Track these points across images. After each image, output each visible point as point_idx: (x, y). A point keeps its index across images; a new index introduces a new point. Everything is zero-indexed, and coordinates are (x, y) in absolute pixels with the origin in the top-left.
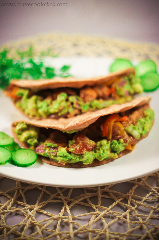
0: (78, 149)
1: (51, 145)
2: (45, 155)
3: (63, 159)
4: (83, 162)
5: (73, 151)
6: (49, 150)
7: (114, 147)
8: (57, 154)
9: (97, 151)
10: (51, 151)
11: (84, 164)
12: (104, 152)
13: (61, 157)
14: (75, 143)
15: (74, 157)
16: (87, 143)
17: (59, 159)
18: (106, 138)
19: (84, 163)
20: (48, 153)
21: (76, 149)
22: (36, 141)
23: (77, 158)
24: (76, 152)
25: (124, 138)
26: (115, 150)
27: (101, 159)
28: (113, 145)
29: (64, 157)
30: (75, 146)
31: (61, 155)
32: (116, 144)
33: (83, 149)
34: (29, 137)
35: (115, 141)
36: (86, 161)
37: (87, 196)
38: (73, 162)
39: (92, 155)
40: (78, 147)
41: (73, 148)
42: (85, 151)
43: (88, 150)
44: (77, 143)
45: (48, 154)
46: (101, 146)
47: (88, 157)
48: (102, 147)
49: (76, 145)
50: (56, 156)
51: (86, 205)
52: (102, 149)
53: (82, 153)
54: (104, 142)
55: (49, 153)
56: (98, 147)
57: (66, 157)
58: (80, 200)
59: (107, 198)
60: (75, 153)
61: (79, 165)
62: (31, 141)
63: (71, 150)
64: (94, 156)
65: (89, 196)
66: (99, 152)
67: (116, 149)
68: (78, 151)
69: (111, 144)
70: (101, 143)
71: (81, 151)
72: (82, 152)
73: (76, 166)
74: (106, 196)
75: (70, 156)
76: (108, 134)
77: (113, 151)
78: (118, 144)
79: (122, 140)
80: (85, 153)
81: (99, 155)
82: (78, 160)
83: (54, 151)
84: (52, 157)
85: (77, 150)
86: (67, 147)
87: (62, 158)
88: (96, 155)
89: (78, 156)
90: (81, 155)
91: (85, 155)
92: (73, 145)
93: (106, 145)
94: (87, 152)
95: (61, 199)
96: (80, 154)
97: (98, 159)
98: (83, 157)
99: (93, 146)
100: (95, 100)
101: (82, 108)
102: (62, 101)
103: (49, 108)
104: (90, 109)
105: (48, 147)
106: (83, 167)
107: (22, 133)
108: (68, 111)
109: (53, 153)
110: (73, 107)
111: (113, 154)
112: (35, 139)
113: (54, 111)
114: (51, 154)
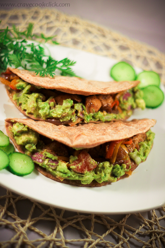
0: (80, 167)
1: (52, 158)
2: (43, 166)
3: (63, 175)
4: (81, 181)
5: (74, 168)
6: (49, 162)
7: (116, 172)
8: (57, 168)
9: (98, 173)
10: (51, 164)
12: (105, 175)
13: (61, 172)
14: (77, 160)
15: (74, 175)
16: (90, 163)
17: (58, 174)
18: (109, 160)
19: (83, 182)
20: (47, 164)
21: (78, 167)
22: (34, 147)
23: (76, 176)
24: (78, 171)
25: (127, 164)
26: (116, 174)
27: (100, 181)
28: (115, 170)
29: (64, 173)
30: (77, 164)
32: (118, 169)
33: (85, 168)
34: (28, 142)
35: (118, 166)
36: (85, 181)
37: (80, 218)
38: (71, 179)
39: (93, 176)
40: (79, 165)
41: (74, 165)
42: (86, 171)
43: (89, 170)
44: (79, 161)
45: (47, 166)
46: (103, 168)
47: (88, 178)
48: (105, 170)
49: (79, 163)
50: (55, 170)
51: (78, 228)
52: (104, 172)
54: (107, 164)
55: (49, 165)
56: (100, 169)
57: (66, 173)
58: (74, 221)
59: (100, 223)
60: (76, 171)
61: (76, 183)
62: (30, 147)
63: (73, 167)
64: (95, 177)
65: (82, 219)
66: (100, 174)
67: (118, 174)
68: (80, 169)
69: (113, 168)
70: (103, 164)
71: (82, 170)
72: (84, 171)
73: (74, 183)
74: (99, 222)
75: (70, 174)
76: (113, 157)
77: (113, 175)
78: (120, 170)
79: (125, 166)
80: (86, 173)
81: (100, 177)
82: (77, 178)
83: (54, 164)
84: (51, 170)
85: (78, 169)
86: (68, 163)
87: (61, 174)
88: (97, 177)
89: (78, 175)
90: (81, 174)
91: (86, 175)
92: (75, 162)
93: (109, 168)
94: (88, 172)
95: (53, 217)
96: (80, 172)
97: (97, 181)
98: (83, 177)
99: (95, 166)
100: (100, 112)
101: (85, 118)
102: (67, 108)
103: (51, 111)
104: (93, 120)
105: (47, 158)
106: (80, 186)
107: (21, 136)
108: (71, 119)
109: (52, 166)
110: (76, 116)
111: (113, 178)
112: (34, 145)
113: (57, 116)
114: (51, 167)
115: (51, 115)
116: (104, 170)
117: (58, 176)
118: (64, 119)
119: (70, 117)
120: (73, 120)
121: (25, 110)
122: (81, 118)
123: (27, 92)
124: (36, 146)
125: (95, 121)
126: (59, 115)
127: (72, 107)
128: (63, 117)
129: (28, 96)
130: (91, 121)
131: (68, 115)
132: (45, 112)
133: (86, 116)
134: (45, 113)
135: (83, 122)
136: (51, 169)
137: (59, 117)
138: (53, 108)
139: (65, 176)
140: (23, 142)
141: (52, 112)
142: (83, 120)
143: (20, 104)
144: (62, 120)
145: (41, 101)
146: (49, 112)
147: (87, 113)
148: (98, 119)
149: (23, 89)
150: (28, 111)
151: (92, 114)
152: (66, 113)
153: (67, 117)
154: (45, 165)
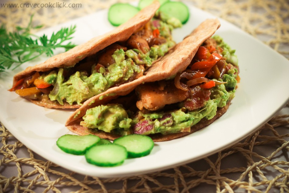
2: (157, 131)
3: (188, 124)
4: (207, 117)
6: (160, 121)
8: (174, 121)
9: (215, 96)
10: (165, 121)
11: (209, 119)
12: (224, 92)
13: (183, 122)
15: (196, 115)
17: (181, 127)
19: (209, 117)
20: (161, 126)
22: (129, 121)
23: (199, 115)
26: (231, 86)
27: (223, 104)
29: (187, 121)
31: (182, 120)
32: (230, 78)
34: (118, 121)
35: (226, 75)
36: (210, 114)
38: (195, 122)
39: (215, 102)
42: (205, 102)
43: (207, 99)
45: (163, 127)
50: (173, 125)
52: (220, 90)
53: (202, 105)
55: (163, 125)
61: (204, 124)
62: (125, 123)
64: (217, 102)
66: (218, 95)
67: (233, 84)
68: (197, 104)
71: (200, 103)
72: (203, 103)
73: (201, 126)
75: (192, 117)
77: (229, 88)
79: (233, 71)
82: (201, 116)
83: (168, 119)
84: (169, 129)
86: (181, 108)
87: (185, 123)
89: (200, 112)
90: (202, 108)
91: (208, 105)
94: (208, 101)
96: (200, 107)
97: (220, 106)
98: (205, 110)
100: (152, 47)
101: (146, 61)
102: (122, 61)
103: (108, 76)
104: (153, 60)
105: (154, 120)
106: (209, 123)
107: (105, 120)
108: (134, 71)
109: (168, 122)
110: (136, 64)
111: (231, 92)
112: (127, 118)
113: (118, 77)
114: (167, 125)
115: (111, 81)
116: (218, 89)
117: (183, 128)
118: (128, 75)
119: (132, 69)
120: (137, 70)
121: (75, 103)
122: (142, 65)
123: (63, 80)
124: (130, 118)
125: (155, 60)
126: (121, 74)
127: (126, 57)
128: (126, 74)
129: (68, 82)
130: (153, 62)
131: (129, 68)
132: (103, 82)
133: (144, 58)
134: (104, 84)
135: (147, 68)
136: (169, 126)
137: (122, 76)
138: (106, 74)
139: (190, 123)
140: (114, 125)
141: (110, 77)
142: (145, 66)
143: (65, 101)
144: (126, 78)
145: (87, 77)
146: (107, 80)
147: (144, 55)
148: (157, 56)
149: (55, 79)
150: (80, 100)
151: (148, 54)
152: (126, 67)
153: (130, 71)
154: (159, 128)
